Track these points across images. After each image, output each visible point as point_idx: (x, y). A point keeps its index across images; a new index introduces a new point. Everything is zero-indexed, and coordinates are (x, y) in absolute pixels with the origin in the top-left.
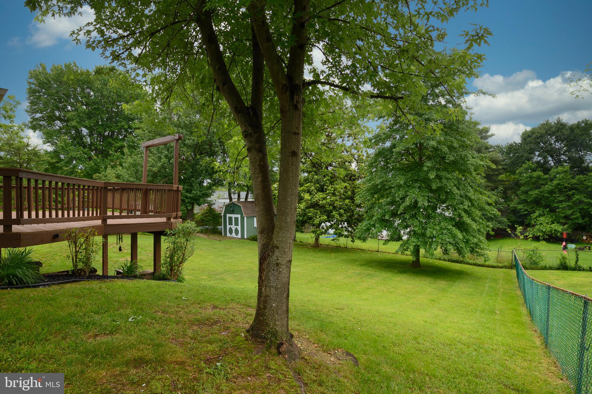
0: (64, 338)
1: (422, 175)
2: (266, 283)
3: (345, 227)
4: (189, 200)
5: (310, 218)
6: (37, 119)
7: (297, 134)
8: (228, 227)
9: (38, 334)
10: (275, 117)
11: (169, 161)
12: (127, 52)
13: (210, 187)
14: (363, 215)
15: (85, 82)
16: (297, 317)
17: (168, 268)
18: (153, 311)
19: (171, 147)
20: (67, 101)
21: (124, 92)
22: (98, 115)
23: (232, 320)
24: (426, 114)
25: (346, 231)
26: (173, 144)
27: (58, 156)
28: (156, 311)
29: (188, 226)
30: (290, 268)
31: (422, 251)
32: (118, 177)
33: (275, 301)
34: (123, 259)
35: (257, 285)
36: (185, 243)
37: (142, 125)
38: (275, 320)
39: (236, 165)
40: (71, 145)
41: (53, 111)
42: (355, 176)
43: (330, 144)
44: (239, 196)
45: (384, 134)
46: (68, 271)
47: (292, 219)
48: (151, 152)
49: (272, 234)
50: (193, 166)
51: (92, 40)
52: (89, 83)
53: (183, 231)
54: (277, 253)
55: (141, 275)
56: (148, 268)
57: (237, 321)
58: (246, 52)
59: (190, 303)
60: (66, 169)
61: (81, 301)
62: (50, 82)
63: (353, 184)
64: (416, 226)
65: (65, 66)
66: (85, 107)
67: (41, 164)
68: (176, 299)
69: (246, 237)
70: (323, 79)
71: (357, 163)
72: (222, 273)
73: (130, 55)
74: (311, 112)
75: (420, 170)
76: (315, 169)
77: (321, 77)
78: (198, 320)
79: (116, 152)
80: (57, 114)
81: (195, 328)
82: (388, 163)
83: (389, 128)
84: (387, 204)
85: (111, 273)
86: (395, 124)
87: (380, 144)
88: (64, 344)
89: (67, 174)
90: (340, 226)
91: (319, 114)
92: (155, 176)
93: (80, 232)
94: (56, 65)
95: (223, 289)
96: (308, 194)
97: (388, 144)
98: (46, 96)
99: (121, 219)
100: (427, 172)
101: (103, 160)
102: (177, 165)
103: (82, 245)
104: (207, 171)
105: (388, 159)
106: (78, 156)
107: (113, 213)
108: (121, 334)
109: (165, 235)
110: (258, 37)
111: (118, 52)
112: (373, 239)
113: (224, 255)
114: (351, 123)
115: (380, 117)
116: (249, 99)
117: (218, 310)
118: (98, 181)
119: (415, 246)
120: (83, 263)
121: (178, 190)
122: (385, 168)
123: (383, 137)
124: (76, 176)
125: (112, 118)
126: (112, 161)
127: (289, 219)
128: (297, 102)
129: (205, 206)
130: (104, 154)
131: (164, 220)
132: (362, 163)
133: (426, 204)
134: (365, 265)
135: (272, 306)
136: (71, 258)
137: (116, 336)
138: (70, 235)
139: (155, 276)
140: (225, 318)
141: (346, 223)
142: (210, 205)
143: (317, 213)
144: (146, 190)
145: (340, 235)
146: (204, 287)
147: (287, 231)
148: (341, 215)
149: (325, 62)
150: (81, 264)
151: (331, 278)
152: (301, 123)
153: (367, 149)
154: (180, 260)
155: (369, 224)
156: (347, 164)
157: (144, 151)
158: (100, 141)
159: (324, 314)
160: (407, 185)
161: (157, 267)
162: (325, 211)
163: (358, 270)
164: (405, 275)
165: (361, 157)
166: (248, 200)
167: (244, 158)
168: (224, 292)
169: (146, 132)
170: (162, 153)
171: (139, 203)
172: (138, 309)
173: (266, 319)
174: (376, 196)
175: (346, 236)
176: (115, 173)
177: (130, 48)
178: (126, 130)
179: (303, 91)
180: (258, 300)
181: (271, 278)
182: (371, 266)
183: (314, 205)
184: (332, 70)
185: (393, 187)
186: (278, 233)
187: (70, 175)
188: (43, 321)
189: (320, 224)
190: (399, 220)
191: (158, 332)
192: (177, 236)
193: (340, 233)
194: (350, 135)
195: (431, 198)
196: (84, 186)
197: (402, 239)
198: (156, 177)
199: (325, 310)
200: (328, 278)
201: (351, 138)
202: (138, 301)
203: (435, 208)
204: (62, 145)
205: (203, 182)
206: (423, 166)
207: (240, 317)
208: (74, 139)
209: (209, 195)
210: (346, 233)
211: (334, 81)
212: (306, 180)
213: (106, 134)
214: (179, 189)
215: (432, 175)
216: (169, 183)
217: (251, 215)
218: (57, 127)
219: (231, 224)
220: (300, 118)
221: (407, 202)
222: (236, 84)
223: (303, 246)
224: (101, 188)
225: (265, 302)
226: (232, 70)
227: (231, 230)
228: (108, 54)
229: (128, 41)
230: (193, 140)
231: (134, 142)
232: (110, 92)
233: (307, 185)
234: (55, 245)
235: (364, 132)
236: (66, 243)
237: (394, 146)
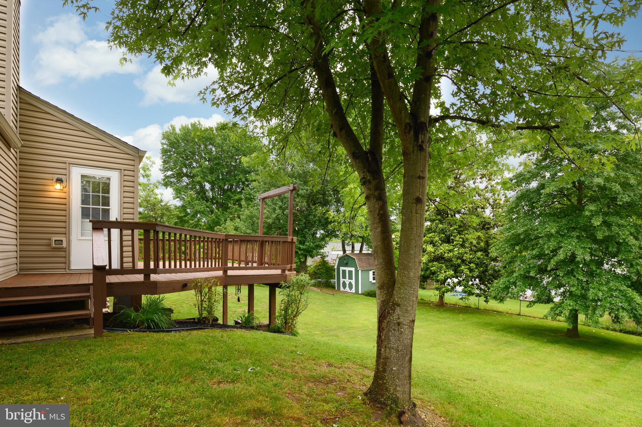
0: (193, 382)
1: (582, 221)
2: (386, 343)
3: (477, 284)
4: (302, 252)
5: (434, 273)
6: (168, 176)
7: (422, 178)
8: (342, 280)
9: (172, 376)
10: (396, 160)
11: (283, 212)
12: (247, 106)
13: (323, 239)
14: (499, 271)
15: (208, 138)
16: (420, 385)
17: (282, 321)
18: (270, 363)
19: (285, 198)
20: (192, 158)
21: (242, 146)
22: (219, 169)
23: (348, 381)
24: (588, 144)
25: (477, 288)
26: (288, 195)
27: (185, 211)
28: (273, 364)
29: (302, 278)
30: (413, 329)
31: (581, 317)
32: (236, 229)
33: (395, 365)
34: (241, 310)
35: (376, 345)
36: (299, 296)
37: (258, 177)
38: (396, 386)
39: (352, 215)
40: (196, 200)
41: (181, 169)
42: (489, 224)
43: (458, 187)
44: (353, 247)
45: (529, 172)
46: (194, 319)
47: (416, 273)
48: (266, 204)
49: (393, 290)
50: (306, 217)
51: (216, 98)
52: (211, 139)
53: (297, 283)
54: (398, 311)
55: (257, 326)
56: (264, 319)
57: (353, 382)
58: (364, 92)
59: (305, 359)
60: (191, 222)
61: (206, 348)
62: (179, 141)
63: (487, 233)
64: (573, 286)
65: (191, 125)
66: (207, 163)
67: (172, 218)
68: (291, 353)
69: (360, 292)
70: (454, 113)
71: (493, 208)
72: (335, 330)
73: (251, 108)
74: (438, 152)
75: (580, 216)
76: (439, 217)
77: (451, 111)
78: (313, 377)
79: (234, 204)
80: (185, 170)
81: (310, 385)
82: (533, 208)
83: (536, 164)
84: (533, 258)
85: (231, 322)
86: (545, 159)
87: (524, 185)
88: (193, 387)
89: (192, 227)
90: (470, 283)
91: (448, 154)
92: (269, 227)
93: (205, 282)
94: (184, 125)
95: (337, 347)
96: (431, 245)
97: (534, 184)
98: (175, 155)
99: (239, 270)
100: (590, 218)
101: (223, 213)
102: (292, 216)
103: (206, 295)
104: (320, 221)
105: (534, 203)
106: (202, 209)
107: (233, 265)
108: (242, 383)
109: (280, 287)
110: (378, 75)
111: (239, 107)
112: (513, 300)
113: (337, 311)
114: (486, 161)
115: (523, 152)
116: (368, 143)
117: (333, 368)
118: (219, 233)
119: (571, 310)
120: (207, 311)
121: (292, 242)
122: (530, 214)
123: (528, 176)
124: (200, 229)
125: (231, 172)
126: (231, 213)
127: (412, 274)
128: (422, 142)
129: (318, 259)
130: (224, 207)
131: (279, 272)
132: (500, 208)
133: (588, 258)
134: (502, 330)
135: (392, 370)
136: (197, 306)
137: (237, 385)
138: (196, 285)
139: (270, 328)
140: (341, 377)
141: (477, 280)
142: (323, 257)
143: (442, 267)
144: (263, 242)
145: (470, 294)
146: (318, 343)
147: (410, 287)
148: (471, 270)
149: (456, 93)
150: (205, 312)
151: (459, 343)
152: (427, 166)
153: (506, 191)
154: (294, 313)
155: (508, 281)
156: (479, 210)
157: (261, 203)
158: (220, 195)
159: (452, 384)
160: (560, 234)
161: (272, 319)
162: (452, 266)
163: (494, 335)
164: (557, 346)
165: (498, 201)
166: (363, 252)
167: (360, 207)
168: (339, 350)
169: (262, 183)
170: (276, 204)
171: (256, 254)
172: (256, 360)
173: (385, 383)
174: (517, 248)
175: (478, 295)
176: (233, 225)
177: (250, 102)
178: (243, 183)
179: (429, 129)
180: (377, 361)
181: (391, 338)
182: (511, 332)
183: (439, 258)
184: (464, 102)
185: (541, 237)
186: (400, 289)
187: (195, 228)
188: (175, 364)
189: (446, 280)
190: (549, 277)
191: (275, 385)
192: (291, 289)
193: (469, 291)
194: (483, 176)
195: (595, 251)
196: (208, 238)
197: (552, 301)
198: (271, 228)
199: (453, 380)
200: (456, 342)
201: (484, 179)
202: (256, 352)
203: (600, 264)
204: (189, 199)
205: (316, 233)
206: (584, 211)
207: (356, 378)
208: (198, 193)
209: (321, 247)
210: (478, 291)
211: (467, 114)
212: (429, 230)
213: (226, 187)
214: (294, 241)
215: (597, 222)
216: (283, 235)
217: (366, 268)
218: (185, 184)
219: (344, 277)
220: (425, 160)
221: (561, 255)
222: (354, 128)
223: (424, 304)
224: (223, 240)
225: (385, 364)
226: (348, 113)
227: (344, 283)
228: (230, 109)
229: (248, 95)
230: (307, 190)
231: (250, 194)
232: (230, 147)
233: (430, 235)
234: (183, 294)
235: (502, 171)
236: (193, 292)
237: (542, 186)
